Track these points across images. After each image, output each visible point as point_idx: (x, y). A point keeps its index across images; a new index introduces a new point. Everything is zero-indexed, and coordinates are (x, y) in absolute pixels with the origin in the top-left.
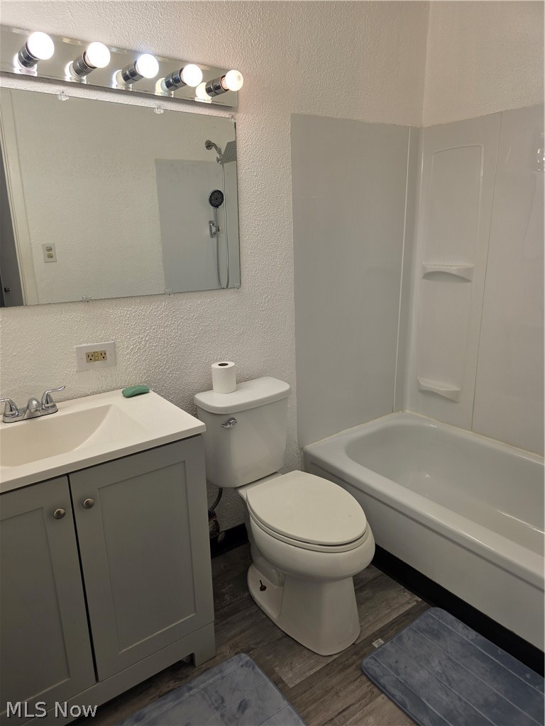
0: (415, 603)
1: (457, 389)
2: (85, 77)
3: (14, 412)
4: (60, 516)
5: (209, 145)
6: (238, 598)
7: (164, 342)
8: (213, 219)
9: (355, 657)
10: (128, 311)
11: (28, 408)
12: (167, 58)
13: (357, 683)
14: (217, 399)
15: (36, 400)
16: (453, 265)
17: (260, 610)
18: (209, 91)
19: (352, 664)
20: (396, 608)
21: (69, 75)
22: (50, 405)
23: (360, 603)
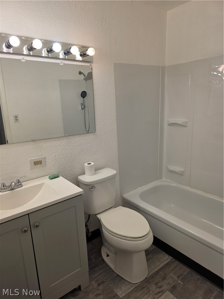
0: (170, 260)
1: (183, 170)
2: (32, 52)
3: (5, 187)
4: (25, 231)
5: (80, 73)
6: (98, 260)
7: (65, 156)
8: (82, 103)
9: (146, 284)
10: (50, 144)
11: (11, 186)
12: (64, 43)
13: (148, 295)
14: (87, 178)
15: (14, 182)
16: (180, 120)
17: (107, 265)
18: (81, 55)
19: (146, 287)
20: (162, 262)
21: (25, 52)
22: (19, 184)
23: (148, 260)
